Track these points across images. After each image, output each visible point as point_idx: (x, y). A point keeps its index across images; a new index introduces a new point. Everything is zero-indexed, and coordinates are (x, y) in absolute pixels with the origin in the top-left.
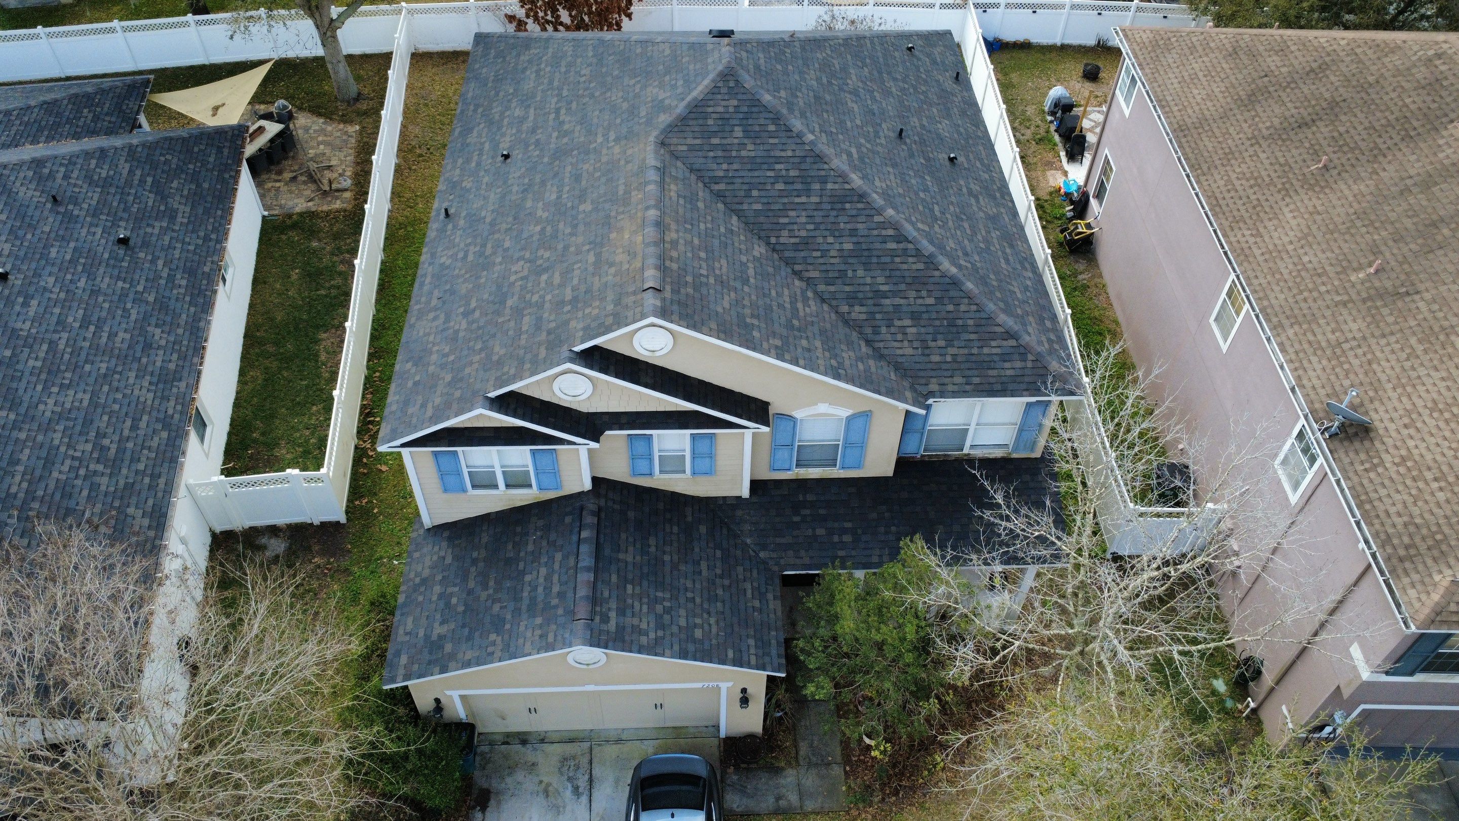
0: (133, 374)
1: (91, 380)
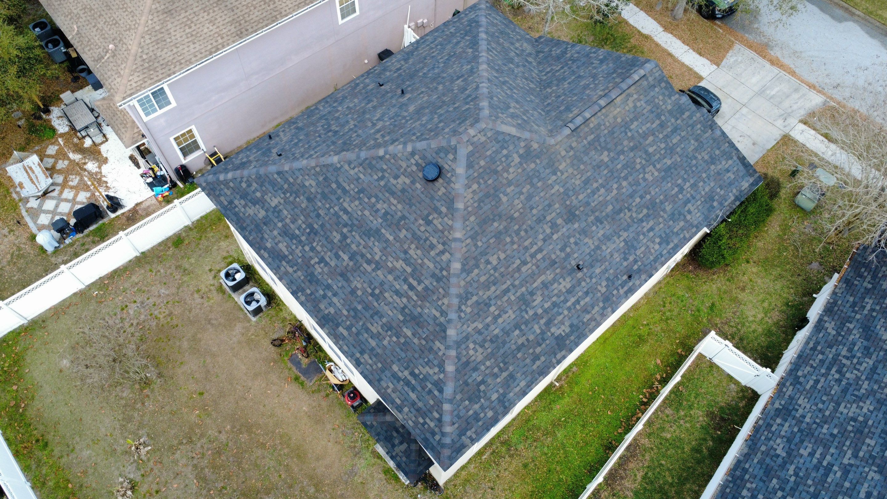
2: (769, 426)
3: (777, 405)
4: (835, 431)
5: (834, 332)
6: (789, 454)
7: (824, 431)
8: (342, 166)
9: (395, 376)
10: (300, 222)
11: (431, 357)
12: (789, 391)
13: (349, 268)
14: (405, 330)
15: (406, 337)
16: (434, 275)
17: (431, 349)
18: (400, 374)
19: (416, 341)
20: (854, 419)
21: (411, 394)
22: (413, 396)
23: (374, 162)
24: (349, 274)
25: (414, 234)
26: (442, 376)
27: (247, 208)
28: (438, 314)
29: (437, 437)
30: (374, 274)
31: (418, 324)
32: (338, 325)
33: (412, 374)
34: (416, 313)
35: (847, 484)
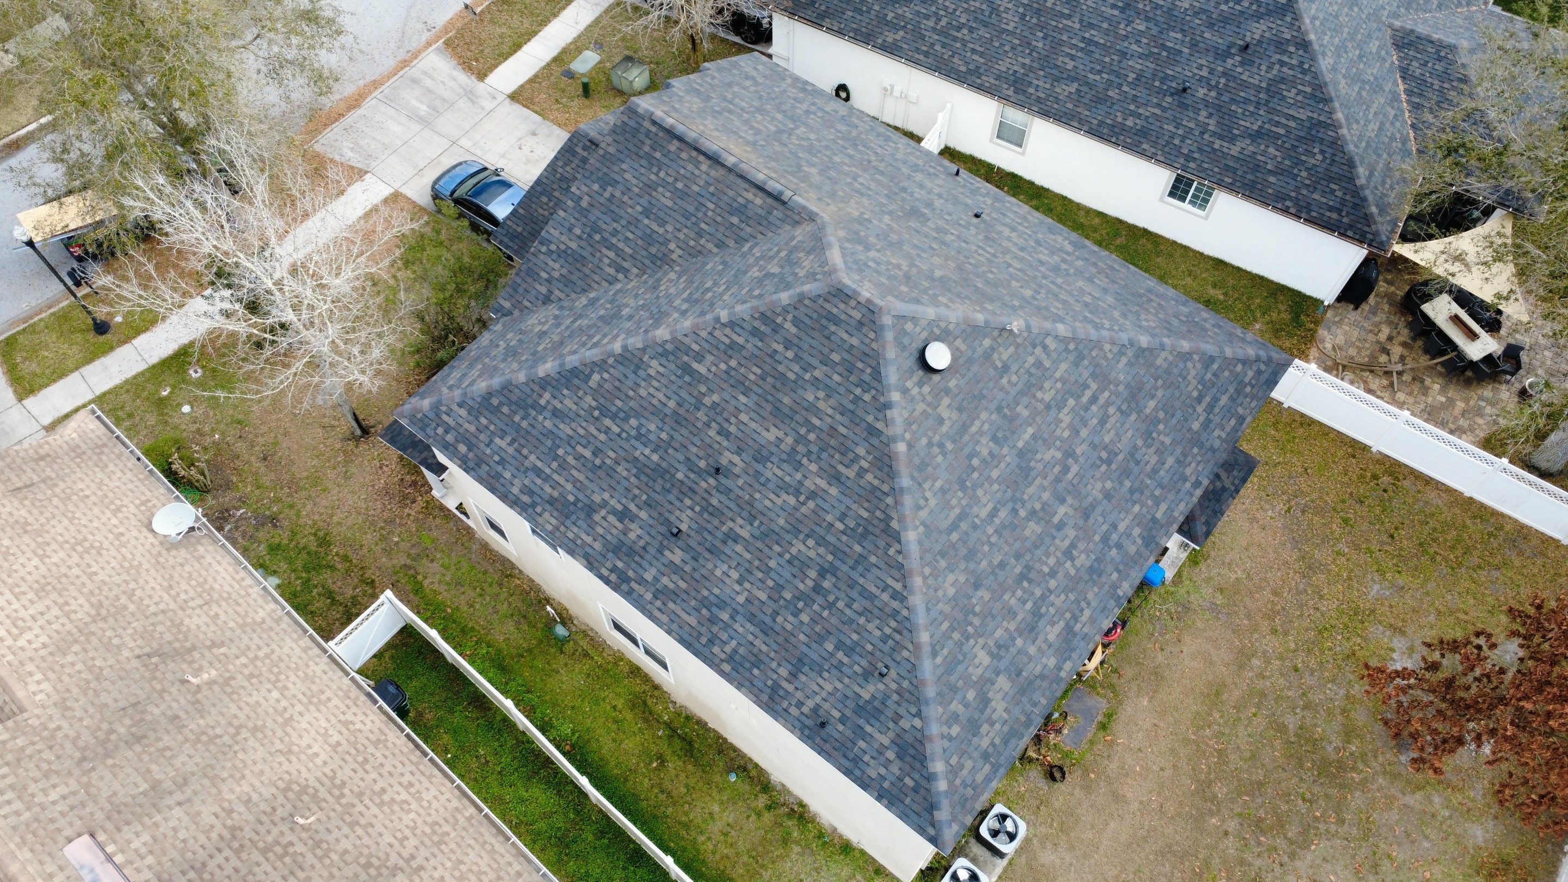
0: (1027, 61)
1: (1026, 34)
2: (1038, 100)
3: (1010, 93)
4: (1040, 34)
5: (901, 33)
6: (1074, 79)
7: (1040, 45)
8: (923, 524)
9: (1206, 425)
10: (1013, 601)
11: (1176, 371)
12: (989, 80)
13: (1076, 504)
14: (1148, 411)
15: (1155, 409)
16: (1076, 364)
17: (1168, 372)
18: (1202, 419)
19: (1160, 394)
20: (1023, 16)
21: (1222, 403)
22: (1224, 400)
23: (917, 461)
24: (1085, 503)
25: (1022, 393)
26: (1196, 357)
27: (995, 717)
28: (1124, 360)
29: (1263, 367)
30: (1081, 460)
31: (1140, 389)
32: (1154, 520)
33: (1199, 400)
34: (1126, 394)
35: (1105, 25)
